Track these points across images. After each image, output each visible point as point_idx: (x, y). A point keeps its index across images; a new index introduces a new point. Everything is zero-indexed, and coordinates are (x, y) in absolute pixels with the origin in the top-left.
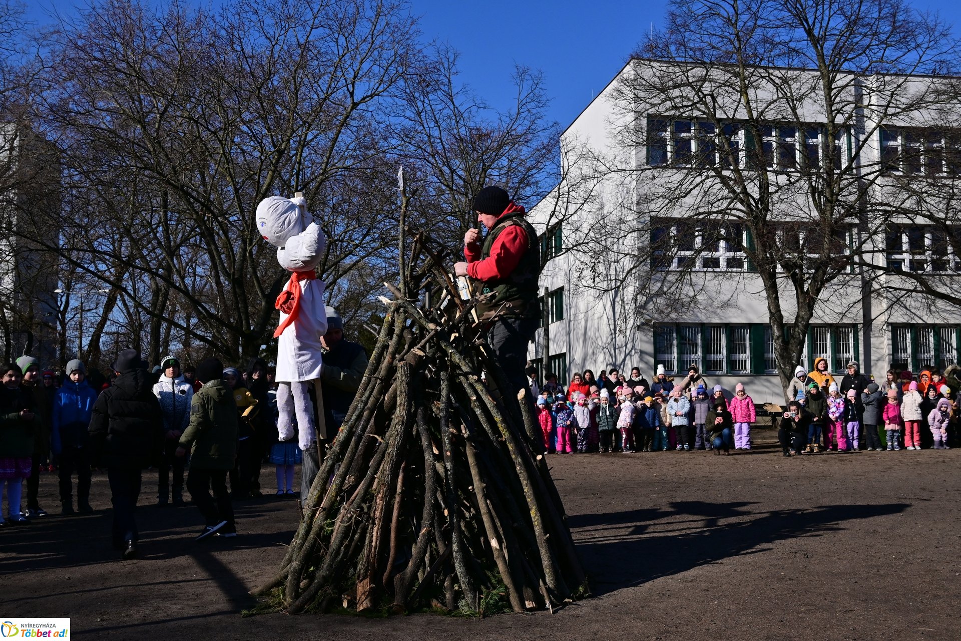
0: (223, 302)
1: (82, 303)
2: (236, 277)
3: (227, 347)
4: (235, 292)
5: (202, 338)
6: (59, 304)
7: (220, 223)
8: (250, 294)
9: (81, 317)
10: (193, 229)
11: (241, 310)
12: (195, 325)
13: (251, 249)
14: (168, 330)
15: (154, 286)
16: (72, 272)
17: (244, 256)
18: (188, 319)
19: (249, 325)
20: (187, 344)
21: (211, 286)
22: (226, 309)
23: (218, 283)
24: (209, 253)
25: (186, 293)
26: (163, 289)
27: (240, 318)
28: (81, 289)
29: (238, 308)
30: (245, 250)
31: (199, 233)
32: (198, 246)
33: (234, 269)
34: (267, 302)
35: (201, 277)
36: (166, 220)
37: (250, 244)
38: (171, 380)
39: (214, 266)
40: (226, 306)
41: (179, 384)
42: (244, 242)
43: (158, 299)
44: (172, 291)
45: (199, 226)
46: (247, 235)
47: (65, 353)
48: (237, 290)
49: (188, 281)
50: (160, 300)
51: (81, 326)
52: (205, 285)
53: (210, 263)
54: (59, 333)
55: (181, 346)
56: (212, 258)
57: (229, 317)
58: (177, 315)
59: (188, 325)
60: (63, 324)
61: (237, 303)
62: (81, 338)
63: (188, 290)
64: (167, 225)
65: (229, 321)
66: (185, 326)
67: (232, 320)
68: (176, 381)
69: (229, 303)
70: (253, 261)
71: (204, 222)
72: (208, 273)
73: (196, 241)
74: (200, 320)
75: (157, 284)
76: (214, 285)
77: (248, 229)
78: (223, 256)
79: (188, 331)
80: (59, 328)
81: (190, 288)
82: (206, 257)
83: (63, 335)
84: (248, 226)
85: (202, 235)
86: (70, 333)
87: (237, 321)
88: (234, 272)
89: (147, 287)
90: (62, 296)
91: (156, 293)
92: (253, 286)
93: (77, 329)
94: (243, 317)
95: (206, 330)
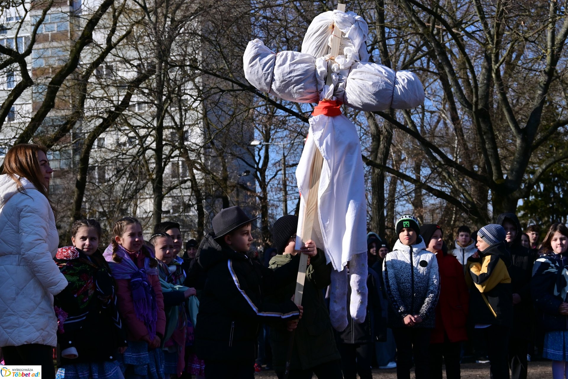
0: (463, 143)
1: (285, 157)
2: (480, 107)
3: (472, 203)
4: (479, 128)
5: (440, 194)
6: (257, 159)
7: (455, 36)
8: (498, 130)
9: (285, 174)
10: (418, 49)
11: (489, 153)
12: (428, 177)
13: (498, 67)
14: (393, 183)
15: (373, 128)
16: (272, 116)
17: (489, 78)
18: (417, 169)
19: (501, 175)
20: (418, 204)
21: (445, 124)
22: (467, 154)
23: (455, 119)
24: (441, 79)
25: (414, 134)
26: (384, 130)
27: (487, 162)
28: (282, 139)
29: (485, 151)
30: (489, 70)
31: (428, 53)
32: (426, 70)
33: (477, 96)
34: (523, 140)
35: (432, 112)
36: (384, 39)
37: (497, 61)
38: (408, 248)
39: (449, 97)
40: (466, 148)
41: (419, 253)
42: (488, 59)
43: (379, 145)
44: (395, 133)
45: (426, 44)
46: (492, 49)
47: (267, 221)
48: (482, 125)
49: (416, 118)
50: (382, 146)
51: (285, 185)
52: (438, 122)
53: (442, 93)
54: (260, 197)
55: (410, 207)
56: (446, 87)
57: (471, 163)
58: (404, 165)
59: (418, 178)
60: (263, 185)
61: (483, 143)
62: (285, 201)
63: (417, 130)
64: (385, 45)
65: (473, 169)
66: (414, 177)
67: (476, 168)
68: (415, 250)
69: (470, 145)
70: (501, 85)
71: (434, 36)
72: (441, 107)
73: (422, 64)
74: (433, 170)
75: (376, 126)
76: (448, 121)
77: (492, 41)
78: (460, 81)
79: (419, 185)
80: (258, 189)
81: (418, 128)
82: (438, 85)
83: (264, 199)
84: (492, 37)
85: (431, 55)
86: (273, 196)
87: (484, 169)
88: (477, 102)
89: (363, 131)
90: (260, 150)
91: (376, 137)
92: (502, 119)
93: (281, 190)
94: (492, 162)
95: (443, 182)
